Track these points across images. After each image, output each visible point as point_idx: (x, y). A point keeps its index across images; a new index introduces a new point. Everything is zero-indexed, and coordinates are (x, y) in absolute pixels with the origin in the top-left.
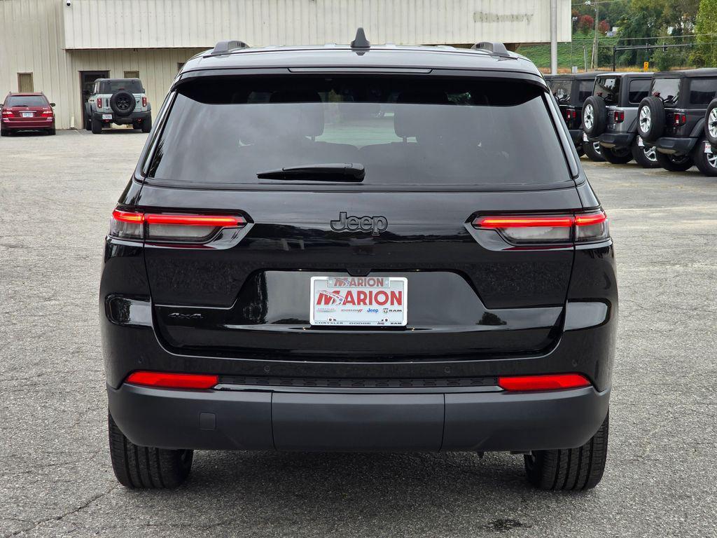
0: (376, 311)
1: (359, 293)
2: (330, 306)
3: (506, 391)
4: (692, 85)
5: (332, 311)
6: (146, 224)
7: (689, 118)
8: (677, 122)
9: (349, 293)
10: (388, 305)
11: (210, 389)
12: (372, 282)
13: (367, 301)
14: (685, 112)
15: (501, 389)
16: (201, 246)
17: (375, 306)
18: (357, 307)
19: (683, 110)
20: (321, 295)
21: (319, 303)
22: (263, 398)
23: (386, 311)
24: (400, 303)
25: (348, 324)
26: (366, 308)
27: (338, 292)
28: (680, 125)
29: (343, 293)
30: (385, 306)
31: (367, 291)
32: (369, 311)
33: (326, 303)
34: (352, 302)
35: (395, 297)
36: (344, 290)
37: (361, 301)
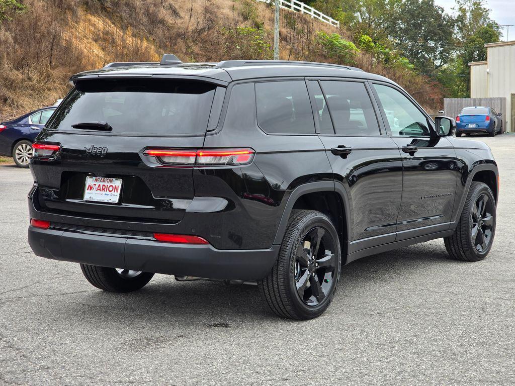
0: (108, 195)
1: (103, 185)
2: (92, 191)
3: (157, 241)
5: (92, 193)
9: (100, 185)
10: (113, 192)
12: (108, 180)
13: (105, 190)
15: (155, 239)
17: (108, 192)
18: (101, 192)
20: (89, 186)
21: (88, 189)
23: (111, 195)
24: (117, 192)
25: (95, 200)
26: (104, 193)
27: (95, 185)
29: (97, 186)
30: (111, 193)
31: (106, 184)
32: (105, 194)
33: (90, 190)
34: (100, 190)
35: (116, 188)
36: (97, 184)
37: (103, 189)
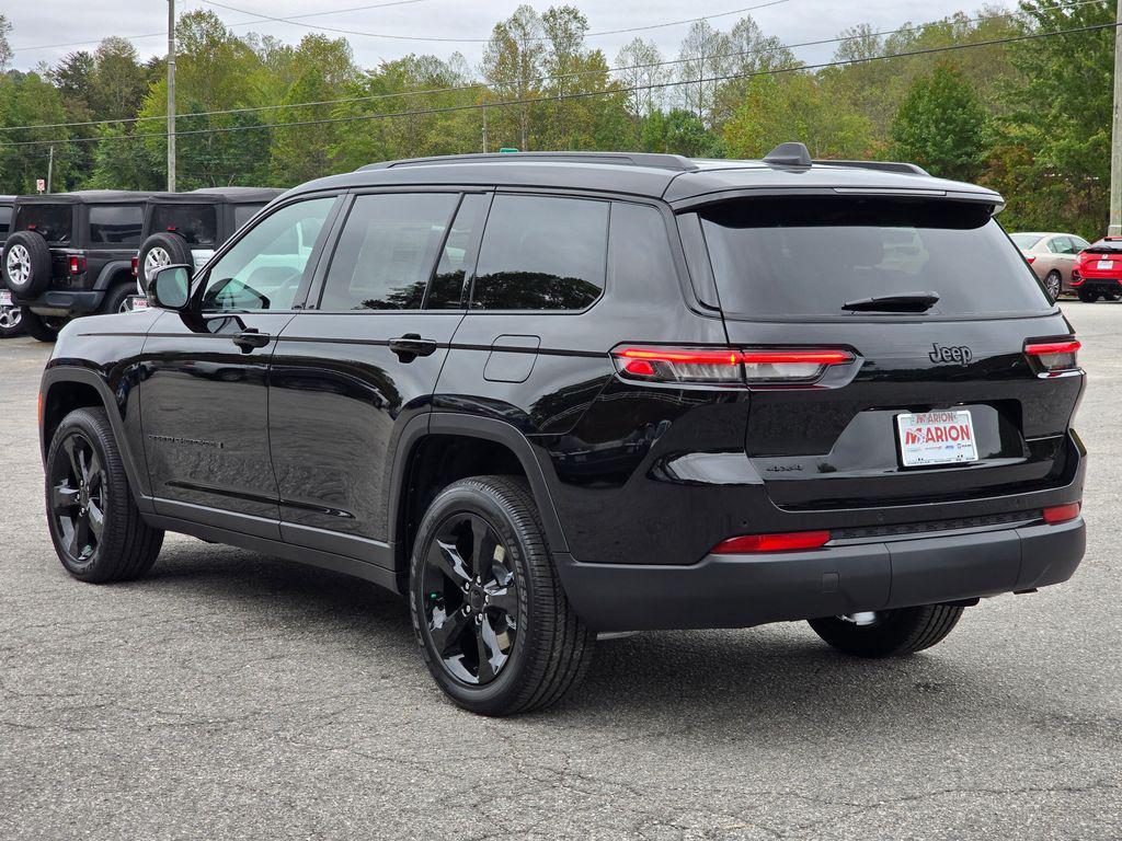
0: (952, 447)
1: (937, 429)
2: (916, 445)
4: (91, 215)
5: (919, 449)
6: (741, 363)
7: (91, 262)
8: (75, 268)
9: (929, 430)
10: (960, 440)
11: (821, 547)
12: (944, 417)
13: (944, 437)
14: (85, 254)
16: (811, 386)
17: (951, 442)
18: (937, 444)
19: (81, 251)
20: (908, 434)
21: (907, 442)
22: (879, 550)
23: (959, 446)
24: (969, 439)
25: (932, 463)
26: (944, 444)
27: (920, 430)
28: (79, 272)
29: (924, 432)
30: (958, 442)
31: (941, 426)
32: (947, 447)
33: (913, 442)
34: (933, 439)
35: (964, 432)
36: (924, 427)
37: (939, 437)
